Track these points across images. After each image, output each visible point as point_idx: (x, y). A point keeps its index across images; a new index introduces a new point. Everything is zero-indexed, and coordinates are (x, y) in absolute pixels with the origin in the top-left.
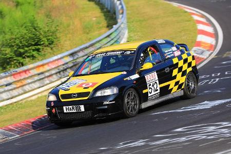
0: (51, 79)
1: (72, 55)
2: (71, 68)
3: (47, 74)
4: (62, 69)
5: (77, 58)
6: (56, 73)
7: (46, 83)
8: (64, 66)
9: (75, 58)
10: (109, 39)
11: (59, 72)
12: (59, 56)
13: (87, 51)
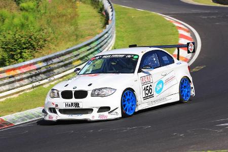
0: (22, 82)
1: (46, 60)
2: (44, 73)
3: (18, 78)
4: (34, 73)
5: (51, 64)
6: (28, 78)
7: (15, 86)
8: (36, 71)
9: (49, 64)
10: (88, 48)
11: (31, 77)
12: (32, 61)
13: (62, 58)
